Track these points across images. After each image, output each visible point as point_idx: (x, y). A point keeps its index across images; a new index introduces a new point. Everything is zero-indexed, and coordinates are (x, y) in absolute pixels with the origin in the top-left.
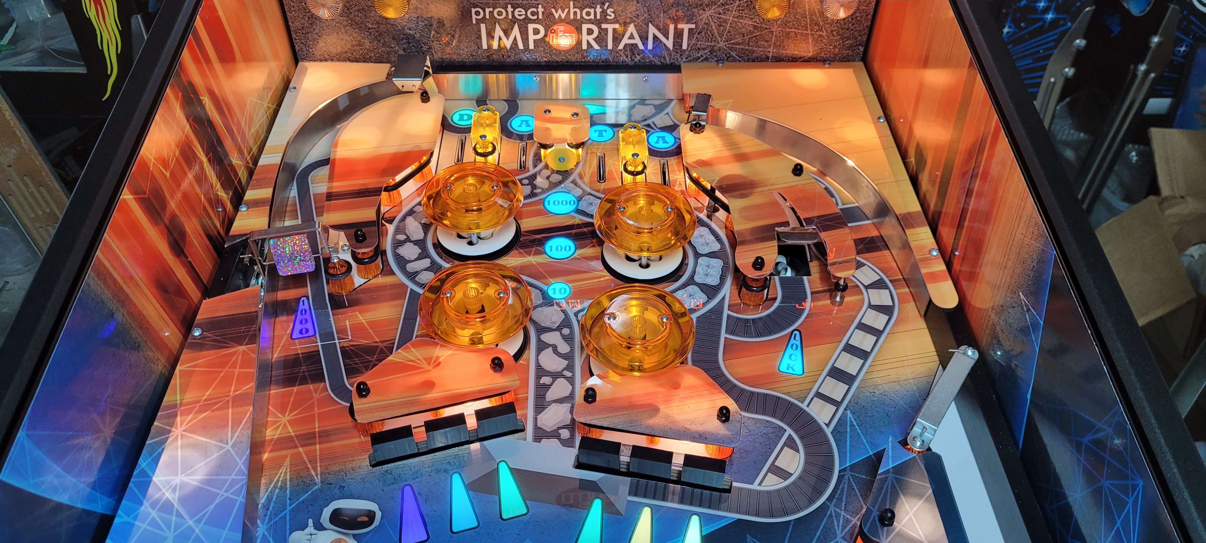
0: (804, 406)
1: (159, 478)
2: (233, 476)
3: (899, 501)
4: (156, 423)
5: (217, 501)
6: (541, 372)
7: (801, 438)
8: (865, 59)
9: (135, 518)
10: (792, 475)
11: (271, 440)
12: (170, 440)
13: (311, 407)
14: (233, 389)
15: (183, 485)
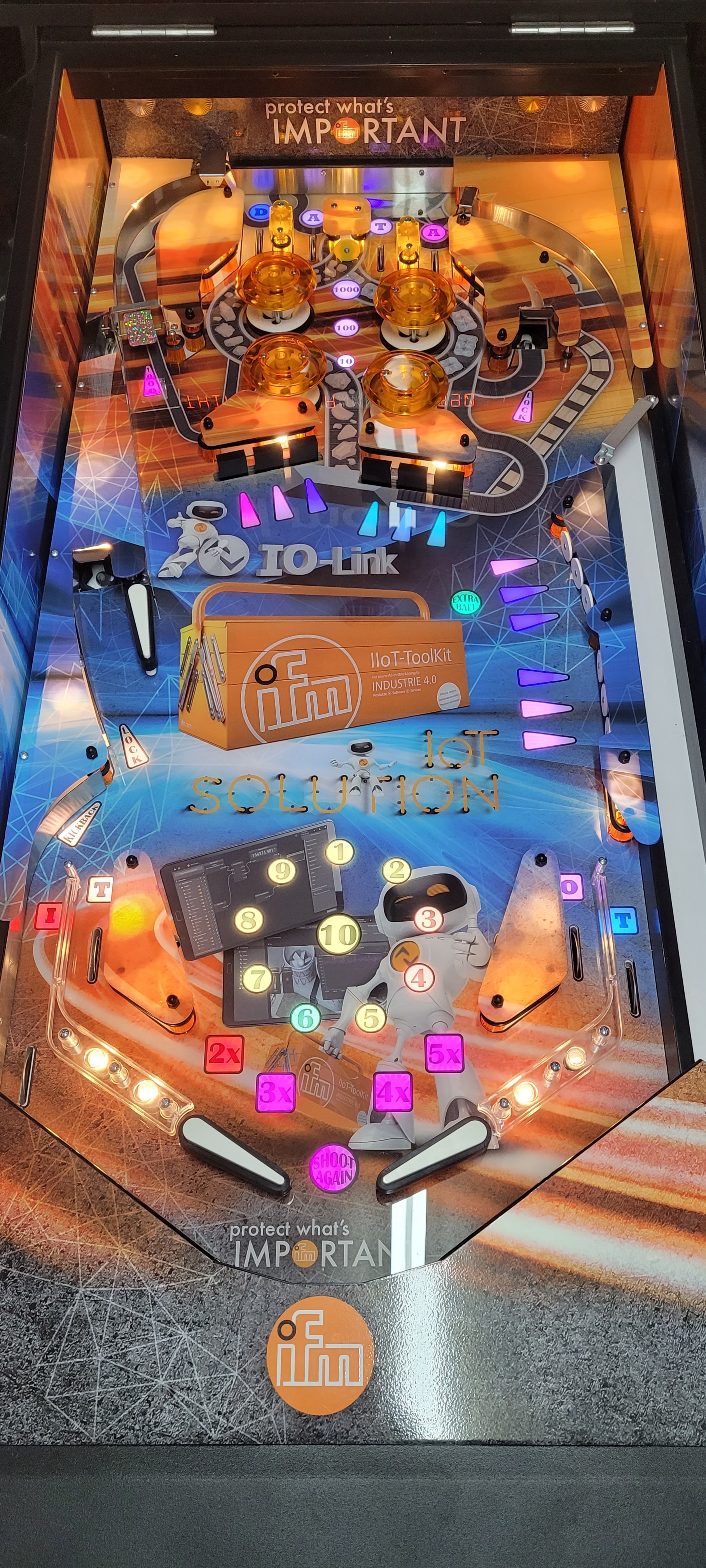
0: (528, 444)
1: (79, 477)
2: (128, 477)
3: (579, 494)
4: (68, 445)
5: (121, 492)
6: (333, 420)
7: (523, 465)
8: (621, 151)
9: (71, 500)
10: (512, 487)
11: (143, 464)
12: (80, 455)
13: (168, 442)
14: (116, 424)
15: (97, 482)
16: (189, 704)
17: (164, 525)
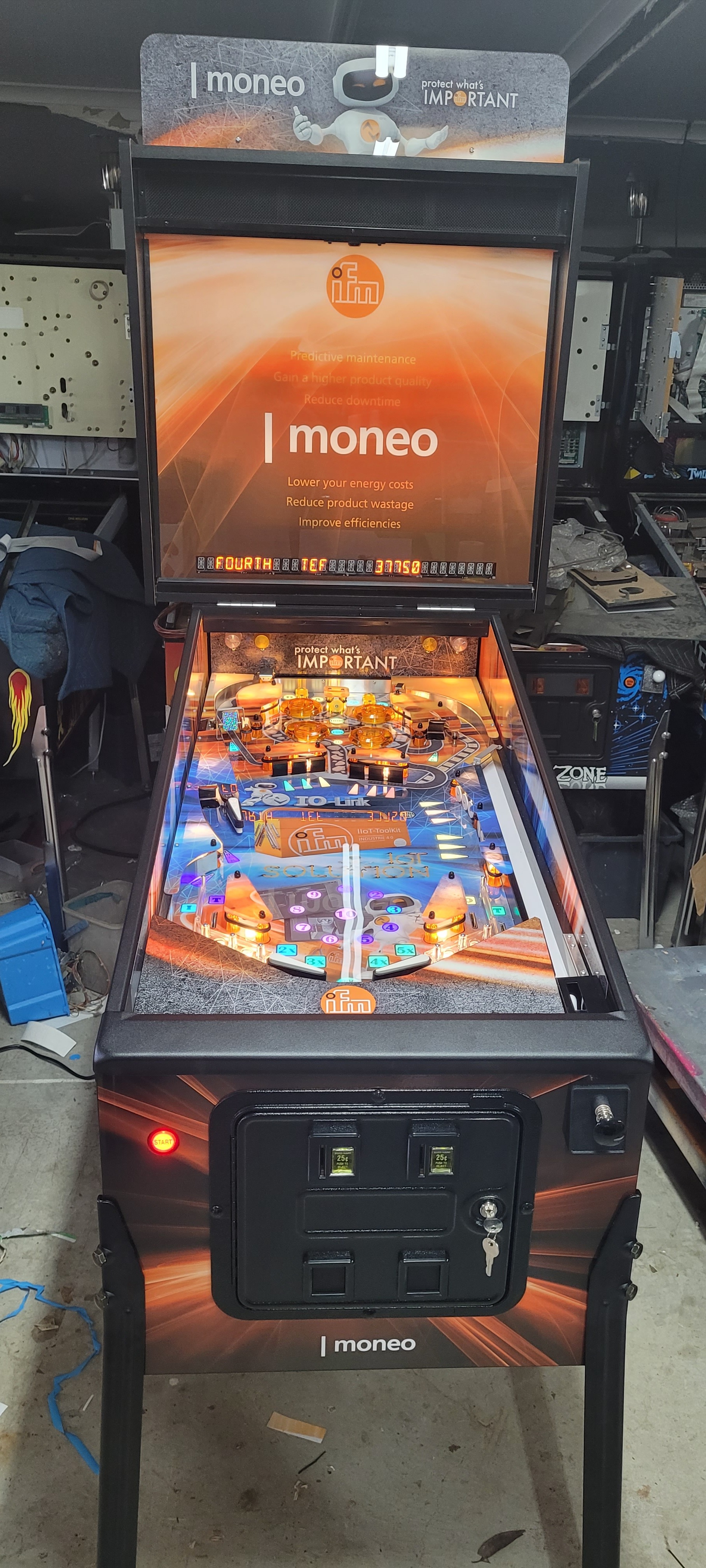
1: (200, 765)
3: (464, 773)
4: (194, 756)
5: (223, 770)
8: (477, 675)
9: (196, 772)
12: (201, 759)
15: (210, 766)
16: (261, 843)
17: (243, 791)
